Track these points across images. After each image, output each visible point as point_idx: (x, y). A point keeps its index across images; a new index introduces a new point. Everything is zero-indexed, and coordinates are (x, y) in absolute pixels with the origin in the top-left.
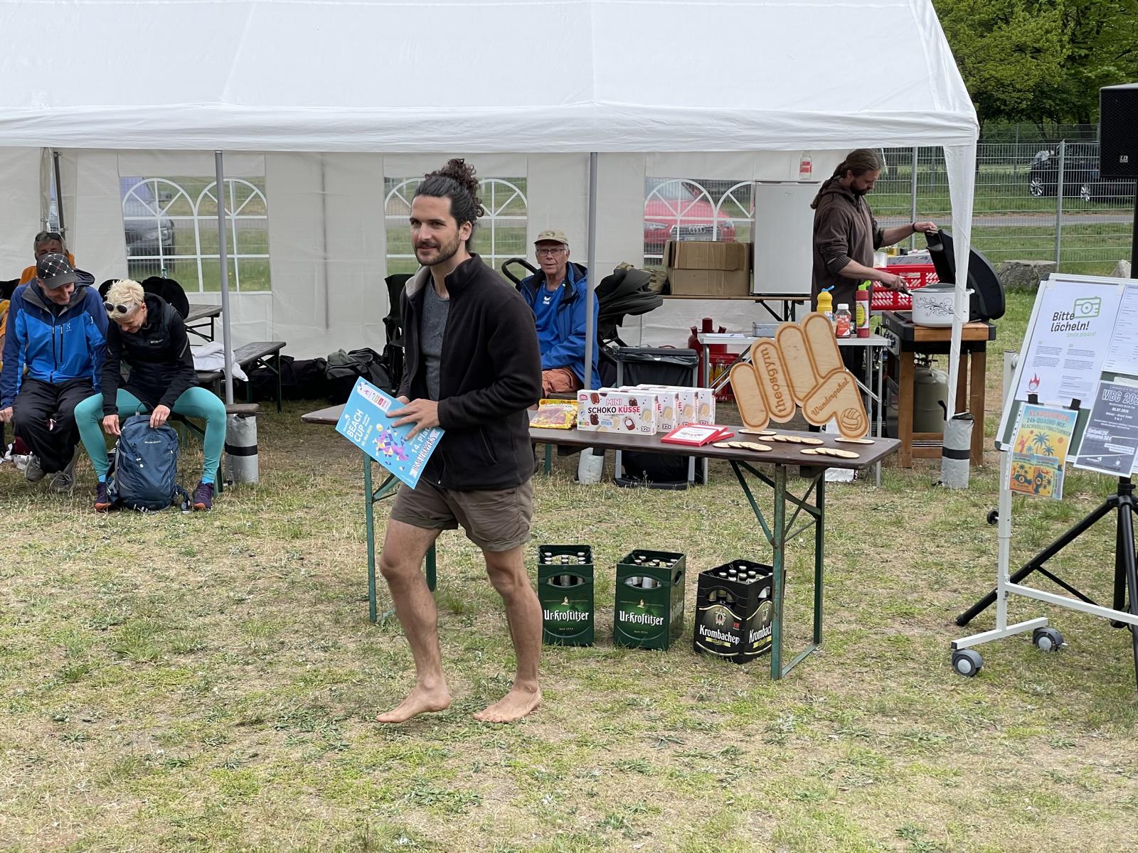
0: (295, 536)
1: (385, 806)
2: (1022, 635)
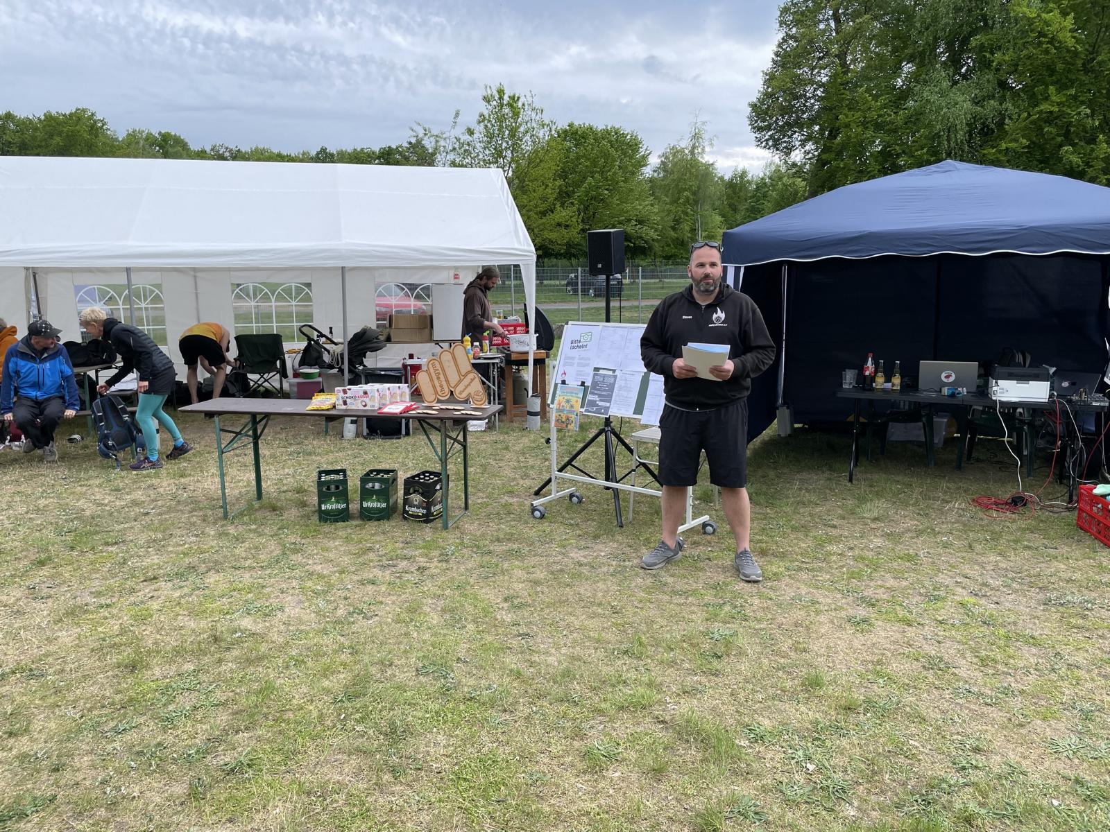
0: (182, 476)
1: (228, 617)
2: (564, 497)
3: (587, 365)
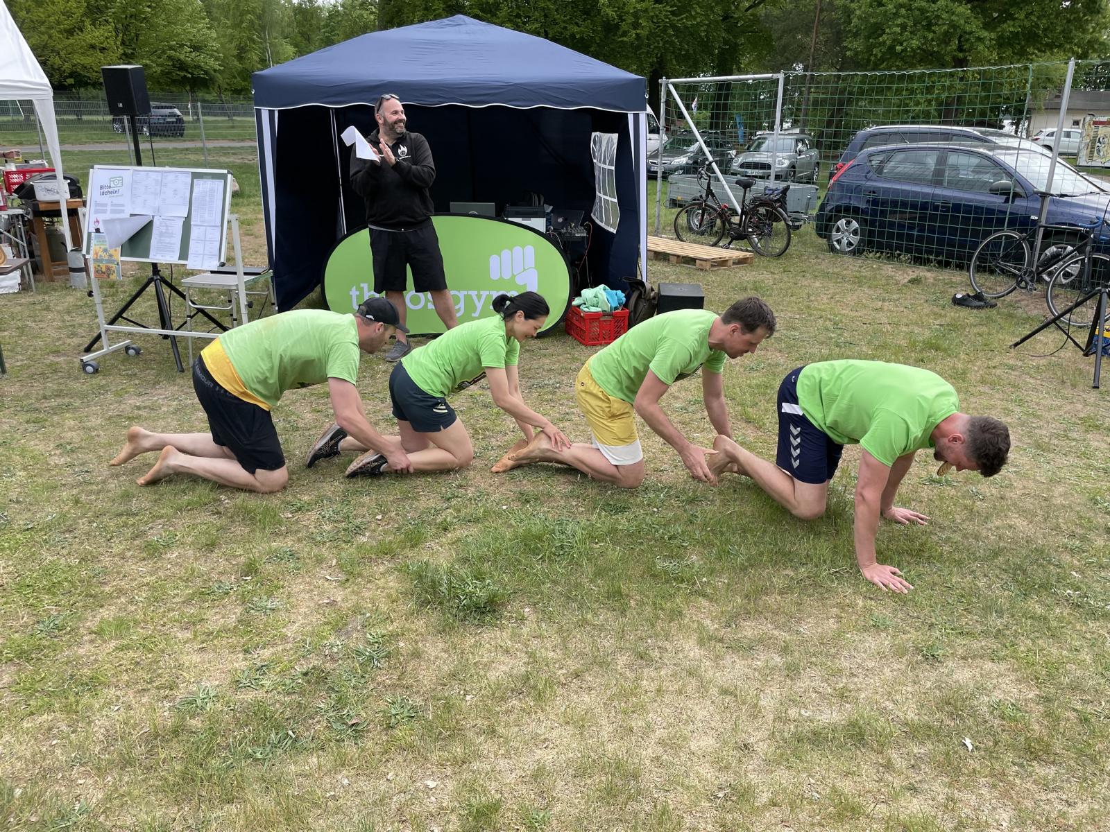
2: (119, 350)
3: (123, 211)
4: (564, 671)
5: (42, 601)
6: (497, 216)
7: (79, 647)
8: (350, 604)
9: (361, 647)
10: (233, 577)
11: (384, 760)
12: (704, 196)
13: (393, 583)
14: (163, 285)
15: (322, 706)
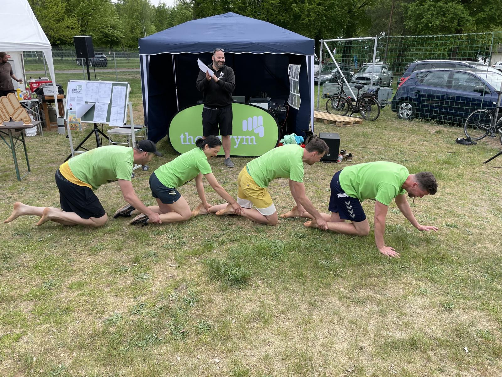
3: (82, 100)
4: (277, 311)
5: (46, 273)
6: (246, 102)
7: (62, 294)
8: (180, 277)
9: (186, 297)
10: (129, 264)
11: (196, 349)
12: (340, 93)
13: (199, 268)
14: (99, 133)
15: (168, 323)
